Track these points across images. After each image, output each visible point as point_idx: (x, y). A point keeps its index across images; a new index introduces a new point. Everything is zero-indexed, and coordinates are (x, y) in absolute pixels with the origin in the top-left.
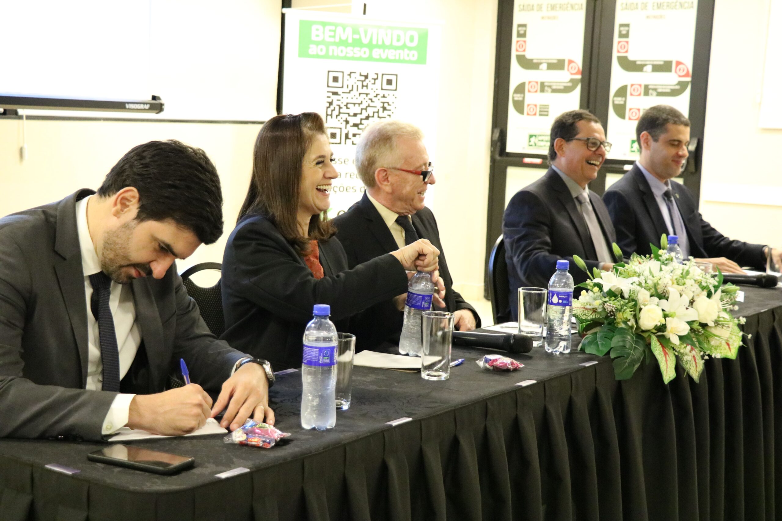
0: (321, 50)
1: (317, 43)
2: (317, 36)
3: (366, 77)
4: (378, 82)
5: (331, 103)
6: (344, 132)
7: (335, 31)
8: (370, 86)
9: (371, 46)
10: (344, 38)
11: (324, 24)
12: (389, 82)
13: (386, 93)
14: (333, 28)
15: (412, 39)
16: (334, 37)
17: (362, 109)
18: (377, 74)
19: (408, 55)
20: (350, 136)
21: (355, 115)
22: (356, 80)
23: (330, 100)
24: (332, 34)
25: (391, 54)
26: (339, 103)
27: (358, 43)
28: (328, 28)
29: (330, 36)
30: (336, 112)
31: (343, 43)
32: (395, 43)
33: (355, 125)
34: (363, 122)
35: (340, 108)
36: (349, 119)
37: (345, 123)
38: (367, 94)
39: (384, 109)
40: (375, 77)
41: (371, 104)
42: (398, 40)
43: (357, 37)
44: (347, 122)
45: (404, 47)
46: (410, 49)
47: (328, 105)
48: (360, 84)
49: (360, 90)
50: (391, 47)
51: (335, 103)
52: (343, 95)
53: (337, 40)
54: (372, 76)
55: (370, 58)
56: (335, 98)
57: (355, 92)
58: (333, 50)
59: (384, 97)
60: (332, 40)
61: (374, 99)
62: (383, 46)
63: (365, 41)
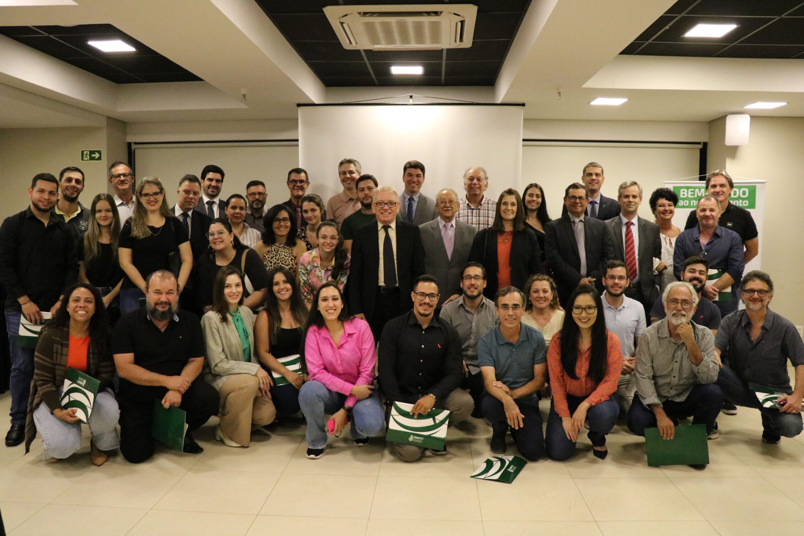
0: (686, 203)
1: (684, 199)
2: (684, 195)
7: (694, 191)
10: (700, 195)
11: (688, 188)
14: (693, 190)
15: (744, 193)
16: (694, 195)
19: (742, 203)
24: (693, 193)
28: (690, 190)
29: (691, 195)
45: (739, 198)
46: (743, 199)
53: (696, 196)
58: (693, 203)
60: (693, 197)
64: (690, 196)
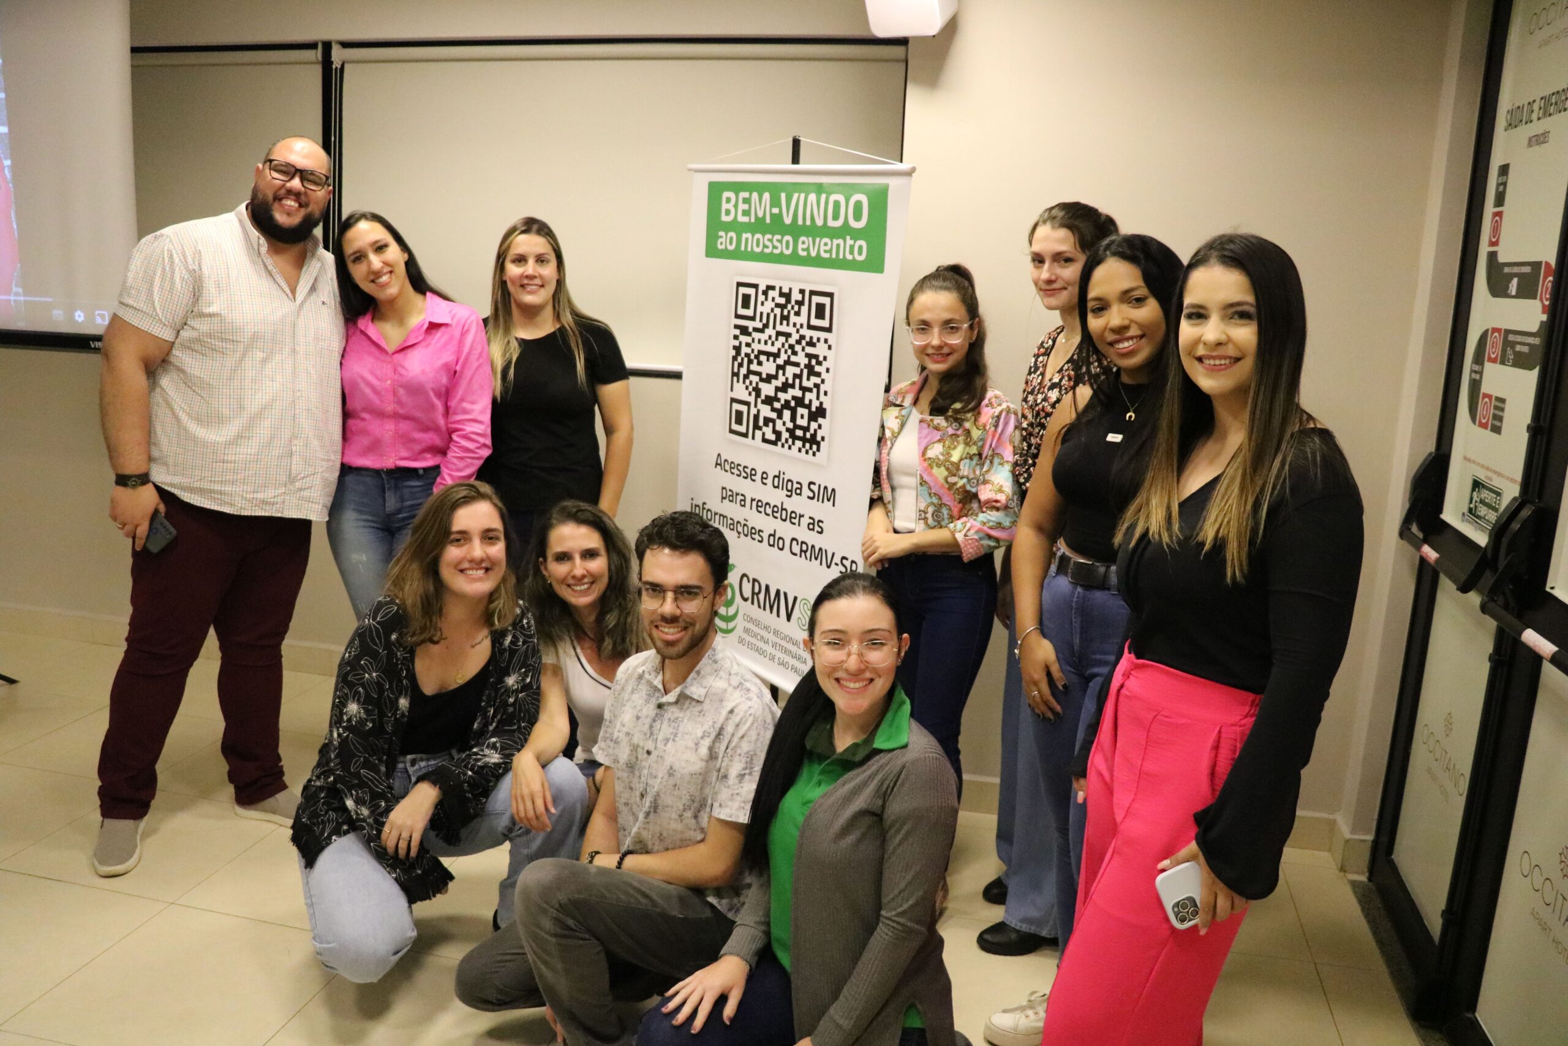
0: (732, 241)
1: (727, 228)
2: (728, 212)
3: (787, 296)
4: (804, 309)
5: (737, 349)
6: (753, 411)
7: (749, 201)
8: (793, 318)
9: (796, 230)
10: (760, 215)
11: (737, 188)
12: (820, 311)
13: (816, 334)
14: (747, 194)
15: (858, 212)
16: (749, 213)
17: (779, 367)
18: (802, 292)
19: (852, 250)
20: (761, 423)
21: (769, 379)
22: (773, 305)
23: (737, 343)
24: (746, 207)
25: (824, 246)
26: (748, 350)
27: (776, 226)
28: (741, 195)
29: (744, 213)
30: (744, 371)
31: (758, 226)
32: (831, 223)
33: (769, 401)
34: (781, 395)
35: (750, 362)
36: (762, 385)
37: (753, 394)
38: (788, 335)
39: (812, 372)
40: (799, 297)
41: (793, 359)
42: (836, 217)
43: (776, 211)
44: (757, 391)
45: (845, 231)
46: (856, 234)
47: (733, 353)
48: (778, 311)
49: (779, 328)
50: (826, 231)
51: (745, 350)
52: (756, 335)
53: (753, 219)
54: (796, 296)
55: (794, 259)
56: (744, 339)
57: (770, 331)
58: (747, 242)
59: (811, 344)
60: (746, 219)
61: (798, 348)
62: (814, 231)
63: (788, 221)
64: (742, 219)
